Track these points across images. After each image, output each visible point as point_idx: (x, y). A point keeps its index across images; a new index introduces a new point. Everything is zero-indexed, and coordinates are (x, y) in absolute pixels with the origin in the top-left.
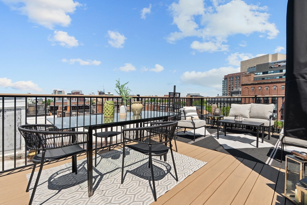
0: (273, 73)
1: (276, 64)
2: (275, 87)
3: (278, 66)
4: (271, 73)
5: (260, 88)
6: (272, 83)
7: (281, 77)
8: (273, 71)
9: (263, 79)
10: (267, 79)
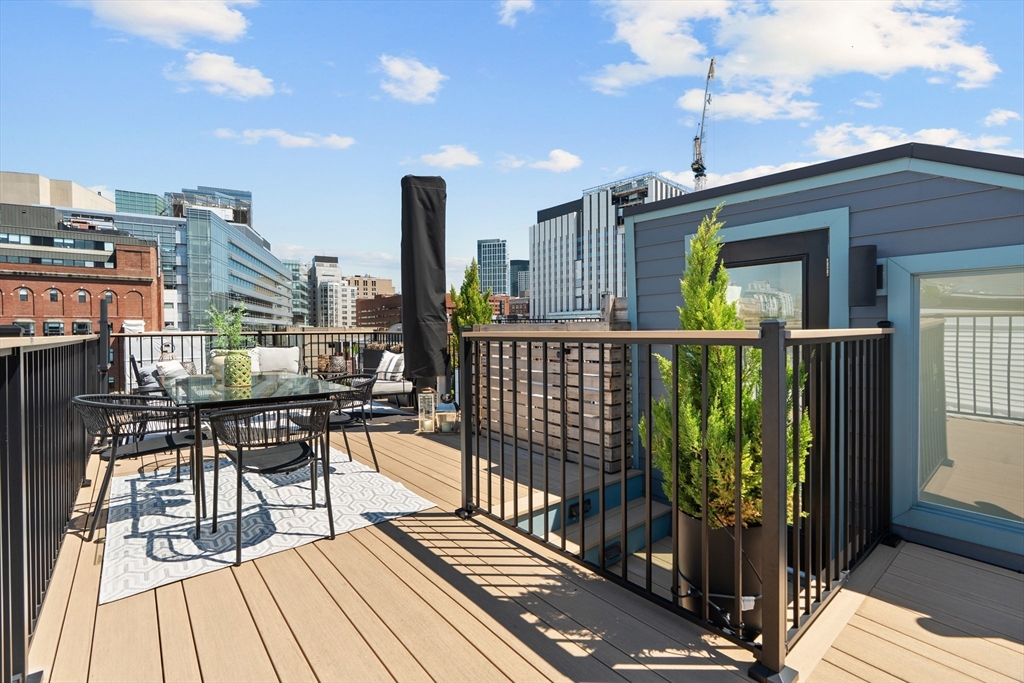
0: (73, 246)
1: (80, 219)
2: (82, 294)
3: (86, 227)
4: (65, 245)
5: (23, 292)
6: (70, 279)
7: (99, 265)
8: (72, 242)
9: (36, 261)
10: (53, 264)
